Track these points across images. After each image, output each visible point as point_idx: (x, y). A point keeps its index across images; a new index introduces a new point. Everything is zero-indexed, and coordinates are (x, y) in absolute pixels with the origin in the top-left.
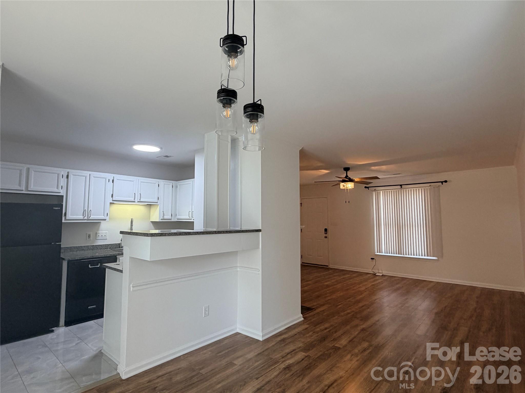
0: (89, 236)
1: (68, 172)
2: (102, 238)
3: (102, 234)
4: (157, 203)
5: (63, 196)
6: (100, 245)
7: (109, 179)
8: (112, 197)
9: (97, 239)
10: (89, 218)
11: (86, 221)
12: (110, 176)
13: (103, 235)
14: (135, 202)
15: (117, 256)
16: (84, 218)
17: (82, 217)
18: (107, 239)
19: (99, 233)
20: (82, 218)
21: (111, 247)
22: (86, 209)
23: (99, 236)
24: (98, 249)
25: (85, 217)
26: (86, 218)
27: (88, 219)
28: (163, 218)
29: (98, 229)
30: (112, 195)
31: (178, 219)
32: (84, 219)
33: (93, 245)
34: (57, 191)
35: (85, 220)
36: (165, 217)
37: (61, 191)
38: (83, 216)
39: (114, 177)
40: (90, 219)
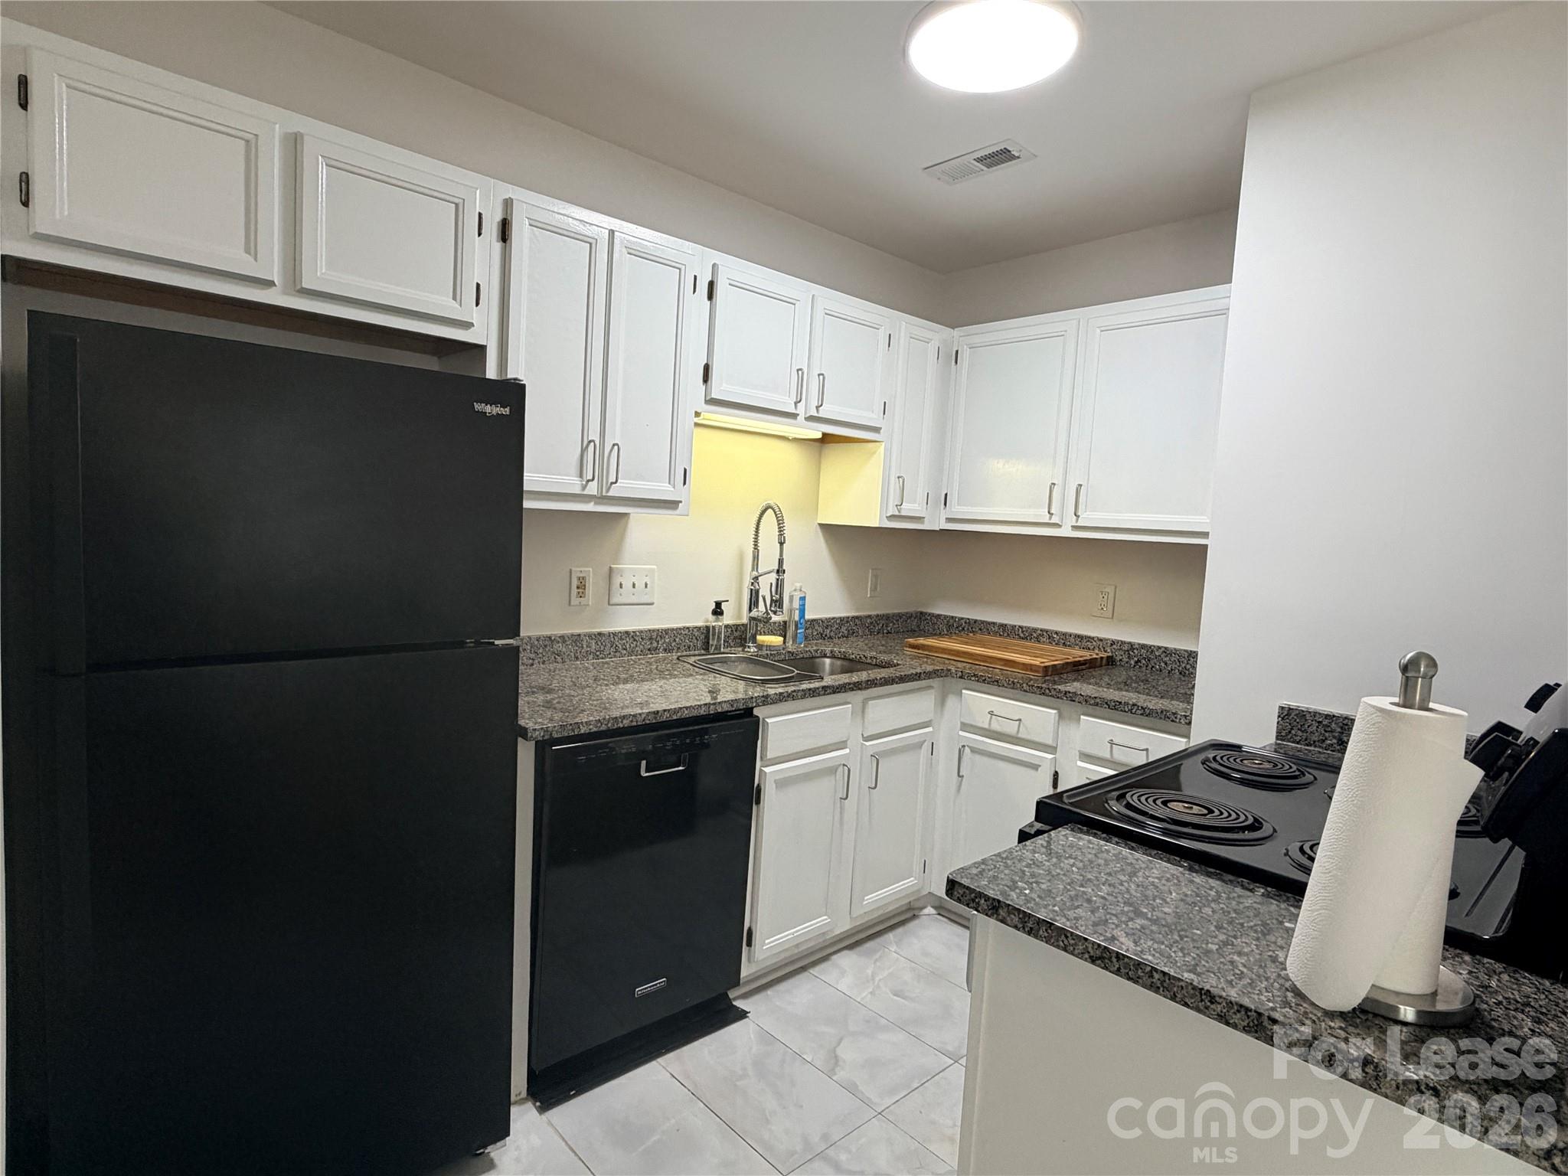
0: (582, 586)
1: (508, 204)
2: (634, 600)
3: (634, 580)
4: (877, 430)
5: (482, 348)
6: (627, 633)
7: (695, 277)
8: (706, 378)
9: (614, 600)
10: (608, 490)
11: (590, 507)
12: (699, 259)
13: (640, 585)
14: (794, 416)
15: (756, 712)
16: (584, 487)
17: (577, 481)
18: (652, 604)
19: (621, 572)
20: (577, 490)
21: (670, 643)
22: (594, 435)
23: (621, 585)
24: (618, 654)
25: (588, 481)
26: (593, 489)
27: (604, 494)
28: (899, 512)
29: (617, 554)
30: (707, 369)
31: (949, 520)
32: (585, 493)
33: (600, 634)
34: (452, 310)
35: (589, 498)
36: (908, 509)
37: (475, 315)
38: (581, 476)
39: (714, 265)
40: (610, 494)
